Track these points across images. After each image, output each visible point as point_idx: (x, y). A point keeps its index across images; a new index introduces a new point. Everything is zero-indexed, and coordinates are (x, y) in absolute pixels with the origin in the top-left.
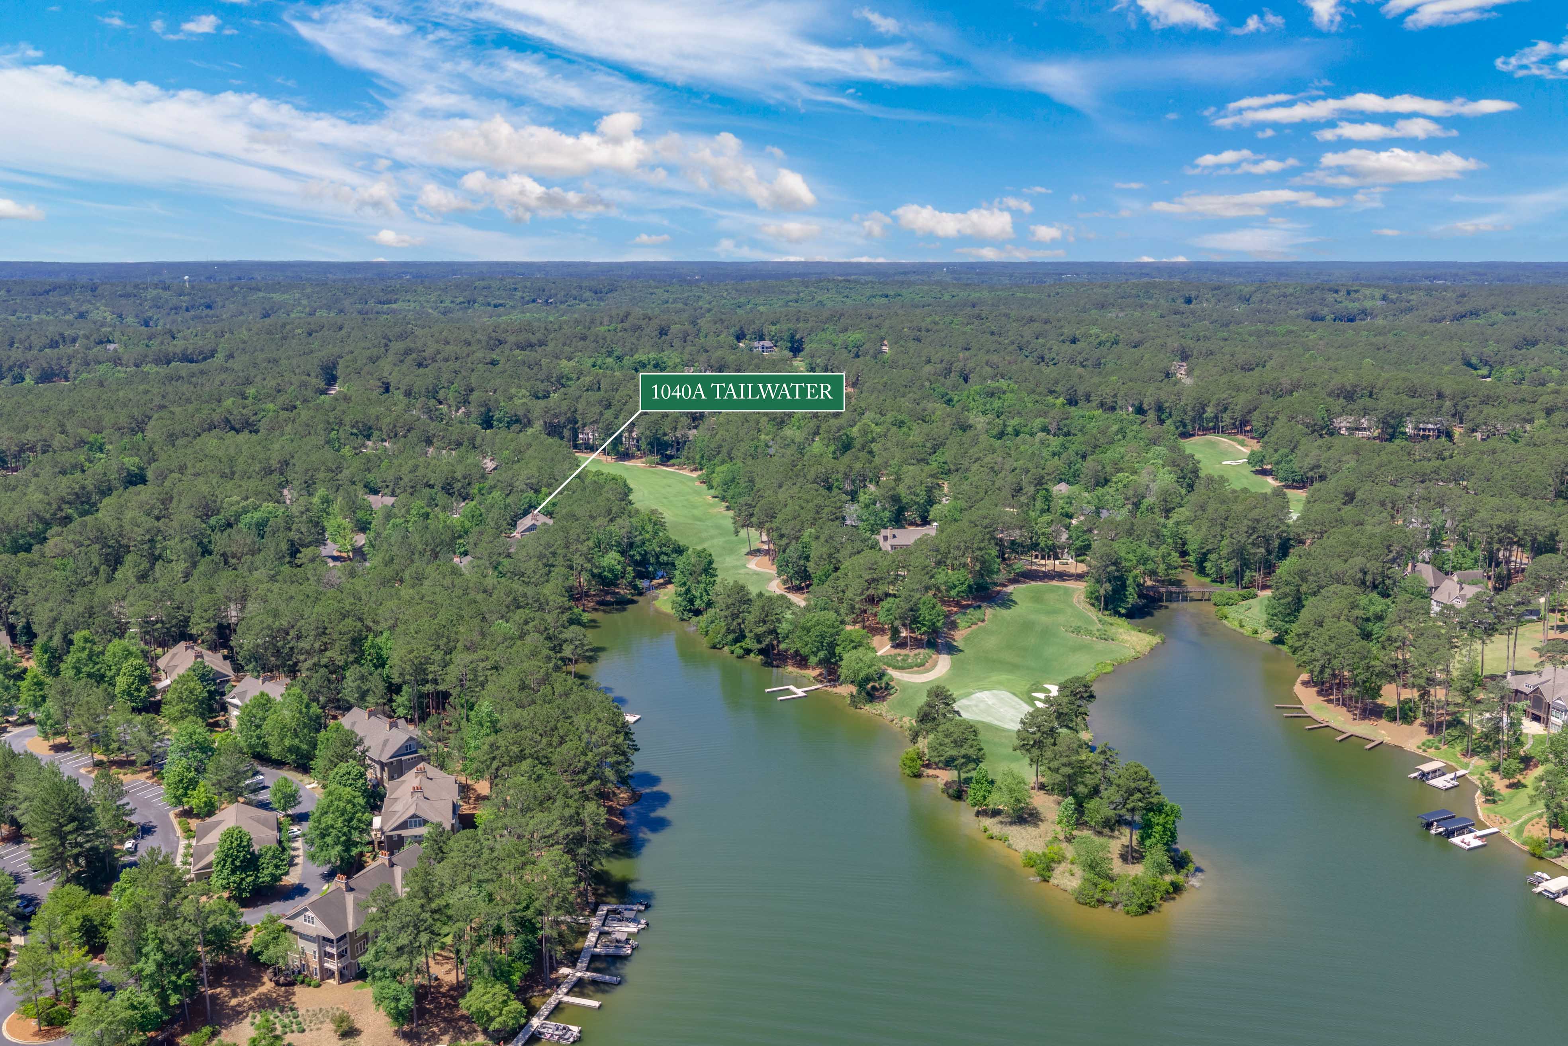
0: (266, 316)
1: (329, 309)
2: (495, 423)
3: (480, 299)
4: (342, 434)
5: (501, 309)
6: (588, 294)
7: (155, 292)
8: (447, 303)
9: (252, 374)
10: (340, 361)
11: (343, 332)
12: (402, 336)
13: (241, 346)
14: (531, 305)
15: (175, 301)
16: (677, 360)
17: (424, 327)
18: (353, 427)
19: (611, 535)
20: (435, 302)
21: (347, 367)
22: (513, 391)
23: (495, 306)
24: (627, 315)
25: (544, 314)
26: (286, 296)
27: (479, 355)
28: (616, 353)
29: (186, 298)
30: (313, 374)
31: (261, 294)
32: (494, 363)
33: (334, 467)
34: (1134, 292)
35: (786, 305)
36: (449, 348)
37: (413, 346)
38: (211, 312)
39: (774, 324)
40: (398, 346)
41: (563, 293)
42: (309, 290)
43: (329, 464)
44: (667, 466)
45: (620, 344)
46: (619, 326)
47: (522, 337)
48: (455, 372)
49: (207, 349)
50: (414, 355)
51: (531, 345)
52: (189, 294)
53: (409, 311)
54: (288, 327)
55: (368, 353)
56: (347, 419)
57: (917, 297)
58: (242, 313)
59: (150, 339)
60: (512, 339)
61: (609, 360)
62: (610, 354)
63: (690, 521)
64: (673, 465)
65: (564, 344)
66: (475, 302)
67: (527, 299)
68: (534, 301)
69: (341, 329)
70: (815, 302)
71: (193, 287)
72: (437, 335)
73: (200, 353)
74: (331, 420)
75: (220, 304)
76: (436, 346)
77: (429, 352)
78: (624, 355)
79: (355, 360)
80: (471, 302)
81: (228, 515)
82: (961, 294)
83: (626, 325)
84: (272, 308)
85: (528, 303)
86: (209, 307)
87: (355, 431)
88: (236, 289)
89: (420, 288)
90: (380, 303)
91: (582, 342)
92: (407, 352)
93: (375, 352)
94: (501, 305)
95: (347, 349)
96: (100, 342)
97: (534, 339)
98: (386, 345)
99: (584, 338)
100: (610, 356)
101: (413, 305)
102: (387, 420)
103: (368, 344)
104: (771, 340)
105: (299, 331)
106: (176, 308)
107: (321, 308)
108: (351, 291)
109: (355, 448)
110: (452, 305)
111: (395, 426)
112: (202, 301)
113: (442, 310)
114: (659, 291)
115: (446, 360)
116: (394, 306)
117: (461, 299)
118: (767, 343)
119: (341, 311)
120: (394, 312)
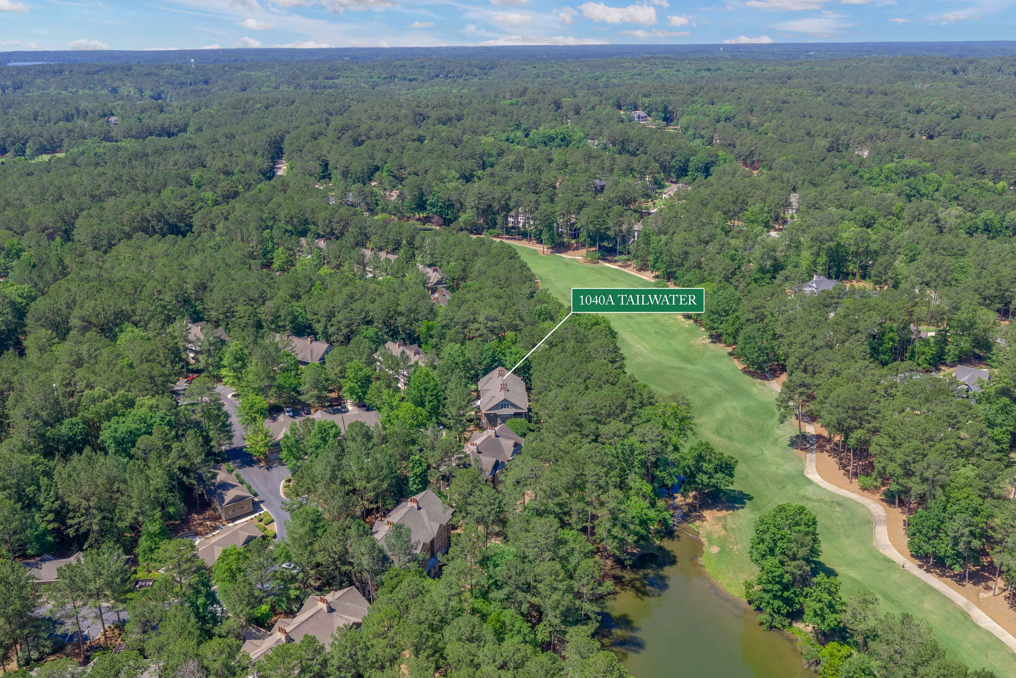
0: (244, 90)
1: (289, 84)
2: (428, 207)
3: (399, 75)
4: (276, 233)
5: (415, 83)
6: (476, 71)
7: (169, 72)
8: (375, 79)
9: (204, 154)
10: (287, 137)
11: (293, 107)
12: (341, 112)
13: (209, 120)
14: (436, 80)
15: (182, 79)
16: (582, 134)
17: (358, 102)
18: (287, 223)
19: (632, 451)
20: (366, 78)
21: (292, 144)
22: (444, 172)
23: (410, 80)
24: (525, 90)
25: (449, 87)
26: (261, 74)
27: (407, 131)
28: (523, 126)
29: (191, 76)
30: (260, 153)
31: (243, 72)
32: (420, 139)
33: (256, 296)
34: (907, 65)
35: (632, 78)
36: (381, 124)
37: (349, 122)
38: (206, 87)
39: (645, 96)
40: (337, 121)
41: (458, 70)
42: (276, 70)
43: (251, 293)
44: (610, 262)
45: (525, 117)
46: (520, 99)
47: (443, 112)
48: (388, 151)
49: (181, 123)
50: (350, 132)
51: (450, 120)
52: (193, 73)
53: (347, 85)
54: (251, 102)
55: (311, 129)
56: (282, 214)
57: (734, 71)
58: (226, 88)
59: (142, 112)
60: (434, 114)
61: (519, 133)
62: (518, 126)
63: (677, 363)
64: (616, 261)
65: (479, 119)
66: (395, 77)
67: (432, 74)
68: (437, 76)
69: (293, 102)
70: (655, 75)
71: (197, 67)
72: (370, 110)
73: (176, 126)
74: (265, 216)
75: (214, 80)
76: (370, 122)
77: (363, 128)
78: (531, 128)
79: (298, 137)
80: (392, 77)
81: (88, 415)
82: (769, 68)
83: (526, 98)
84: (248, 83)
85: (433, 78)
86: (206, 82)
87: (290, 227)
88: (226, 68)
89: (355, 67)
90: (327, 78)
91: (494, 116)
92: (344, 129)
93: (316, 128)
94: (414, 79)
95: (294, 124)
96: (104, 115)
97: (452, 113)
98: (328, 119)
99: (494, 113)
100: (518, 129)
101: (350, 80)
102: (323, 214)
103: (312, 120)
104: (644, 110)
105: (259, 106)
106: (182, 84)
107: (283, 83)
108: (306, 69)
109: (290, 249)
110: (379, 80)
111: (330, 222)
112: (201, 78)
113: (372, 84)
114: (529, 68)
115: (379, 136)
116: (337, 81)
117: (385, 75)
118: (641, 113)
119: (298, 85)
120: (335, 87)
